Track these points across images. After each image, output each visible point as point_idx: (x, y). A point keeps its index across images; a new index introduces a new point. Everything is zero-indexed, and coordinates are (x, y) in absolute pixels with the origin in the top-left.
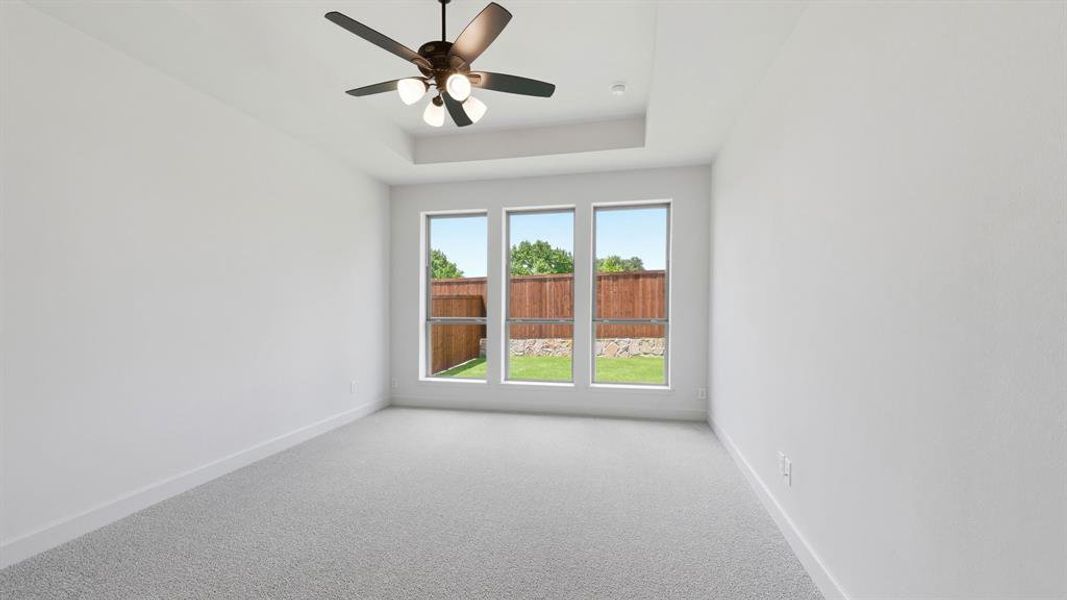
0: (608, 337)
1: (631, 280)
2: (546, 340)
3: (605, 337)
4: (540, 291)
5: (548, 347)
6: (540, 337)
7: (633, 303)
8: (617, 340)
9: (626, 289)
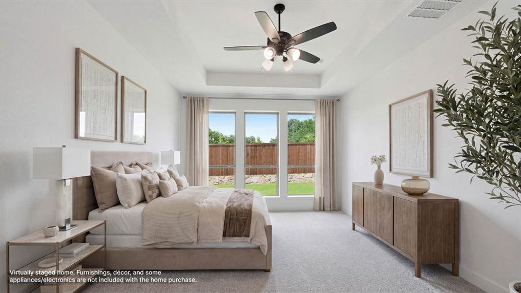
0: (261, 174)
1: (271, 147)
2: (230, 176)
3: (259, 174)
4: (227, 152)
5: (231, 180)
6: (227, 175)
7: (272, 158)
8: (265, 175)
9: (269, 151)
